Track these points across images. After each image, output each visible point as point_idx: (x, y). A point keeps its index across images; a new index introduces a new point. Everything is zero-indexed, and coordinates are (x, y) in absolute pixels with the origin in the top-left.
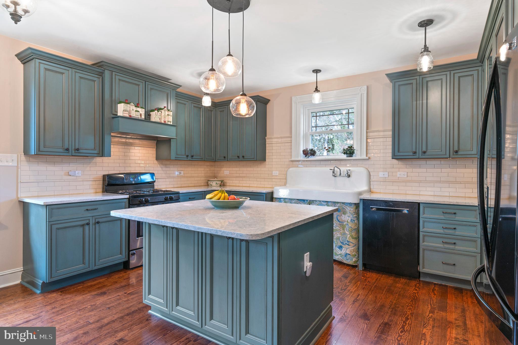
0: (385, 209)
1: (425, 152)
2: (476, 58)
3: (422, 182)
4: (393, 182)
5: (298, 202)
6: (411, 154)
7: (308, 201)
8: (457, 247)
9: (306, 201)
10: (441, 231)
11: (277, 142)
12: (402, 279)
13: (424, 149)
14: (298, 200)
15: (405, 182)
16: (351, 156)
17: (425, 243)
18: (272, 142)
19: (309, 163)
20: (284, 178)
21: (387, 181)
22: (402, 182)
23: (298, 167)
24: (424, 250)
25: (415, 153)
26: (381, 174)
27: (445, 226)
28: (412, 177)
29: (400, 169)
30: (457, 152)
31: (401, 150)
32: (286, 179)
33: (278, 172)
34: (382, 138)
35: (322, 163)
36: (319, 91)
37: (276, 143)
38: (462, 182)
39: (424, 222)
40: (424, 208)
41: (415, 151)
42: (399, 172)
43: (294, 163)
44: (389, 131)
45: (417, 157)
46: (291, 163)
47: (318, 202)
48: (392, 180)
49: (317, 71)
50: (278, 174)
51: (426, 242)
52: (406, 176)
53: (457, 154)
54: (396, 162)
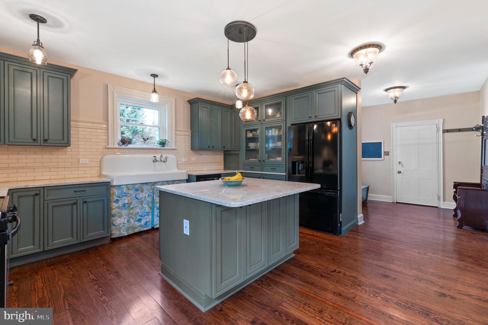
4: (190, 164)
5: (141, 185)
6: (208, 147)
7: (152, 183)
9: (149, 184)
11: (85, 126)
14: (141, 184)
15: (195, 164)
16: (164, 147)
18: (79, 125)
19: (128, 151)
20: (98, 166)
21: (187, 164)
23: (114, 154)
26: (183, 159)
28: (199, 160)
29: (193, 156)
30: (224, 147)
32: (100, 167)
33: (87, 160)
34: (184, 135)
35: (140, 151)
36: (157, 92)
37: (85, 128)
38: (218, 162)
41: (209, 145)
43: (110, 150)
44: (187, 132)
46: (107, 150)
47: (160, 182)
49: (154, 76)
50: (88, 162)
52: (196, 160)
54: (191, 151)
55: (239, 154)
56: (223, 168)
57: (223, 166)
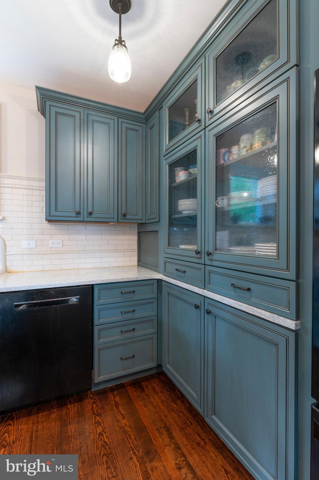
0: (41, 303)
1: (91, 214)
2: (143, 111)
3: (81, 252)
4: (43, 254)
6: (74, 214)
8: (137, 333)
10: (120, 318)
12: (69, 406)
13: (90, 210)
15: (59, 253)
17: (101, 340)
21: (34, 254)
22: (56, 254)
24: (100, 350)
25: (78, 213)
26: (24, 244)
27: (124, 310)
28: (69, 246)
29: (52, 235)
30: (125, 215)
31: (59, 208)
34: (26, 189)
38: (122, 250)
39: (99, 310)
40: (100, 290)
41: (78, 210)
42: (51, 240)
44: (37, 180)
45: (81, 219)
48: (42, 251)
51: (103, 339)
52: (62, 245)
53: (124, 218)
54: (47, 225)
55: (158, 231)
56: (136, 263)
57: (136, 259)
